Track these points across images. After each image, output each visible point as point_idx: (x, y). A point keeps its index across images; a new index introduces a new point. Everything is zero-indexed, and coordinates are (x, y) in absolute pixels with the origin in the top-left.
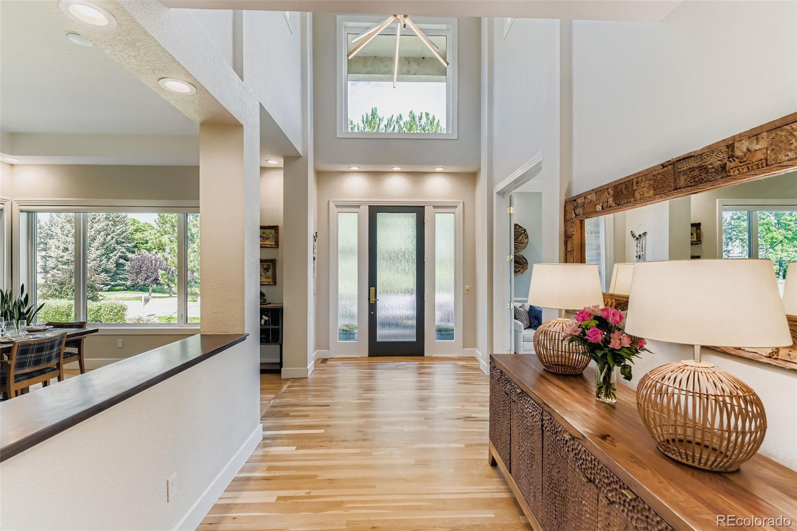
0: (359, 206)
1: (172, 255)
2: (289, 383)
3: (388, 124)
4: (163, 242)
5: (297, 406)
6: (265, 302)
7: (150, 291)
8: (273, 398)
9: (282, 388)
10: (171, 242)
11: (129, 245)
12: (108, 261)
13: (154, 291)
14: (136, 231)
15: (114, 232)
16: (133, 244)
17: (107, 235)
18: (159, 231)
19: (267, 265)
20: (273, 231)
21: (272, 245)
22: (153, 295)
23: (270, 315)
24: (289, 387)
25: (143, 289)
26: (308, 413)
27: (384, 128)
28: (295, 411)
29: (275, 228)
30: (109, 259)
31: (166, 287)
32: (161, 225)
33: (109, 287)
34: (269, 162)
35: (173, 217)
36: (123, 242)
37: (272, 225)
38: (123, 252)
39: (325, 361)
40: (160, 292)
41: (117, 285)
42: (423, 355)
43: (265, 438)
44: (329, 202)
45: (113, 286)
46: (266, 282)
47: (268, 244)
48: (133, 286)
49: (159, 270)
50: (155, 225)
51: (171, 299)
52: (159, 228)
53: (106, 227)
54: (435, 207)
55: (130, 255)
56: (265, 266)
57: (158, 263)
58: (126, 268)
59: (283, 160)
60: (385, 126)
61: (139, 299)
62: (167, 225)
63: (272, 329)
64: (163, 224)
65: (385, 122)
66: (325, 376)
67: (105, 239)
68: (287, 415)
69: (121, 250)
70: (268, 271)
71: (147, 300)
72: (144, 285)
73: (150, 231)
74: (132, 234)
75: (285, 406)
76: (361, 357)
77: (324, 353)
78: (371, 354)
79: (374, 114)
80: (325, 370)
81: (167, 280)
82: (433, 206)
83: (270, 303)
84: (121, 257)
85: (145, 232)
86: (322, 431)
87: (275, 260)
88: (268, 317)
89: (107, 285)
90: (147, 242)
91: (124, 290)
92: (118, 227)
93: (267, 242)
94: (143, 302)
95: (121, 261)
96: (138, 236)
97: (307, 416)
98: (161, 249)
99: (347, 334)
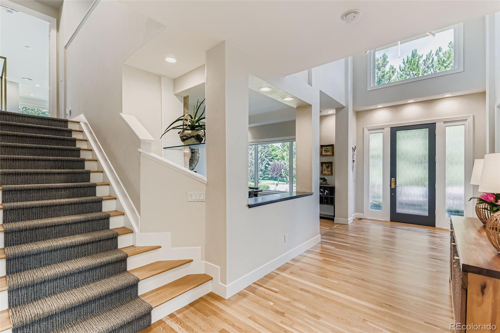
0: (383, 129)
1: (287, 162)
2: (337, 225)
3: (427, 59)
4: (284, 156)
5: (339, 234)
6: (327, 183)
7: (278, 181)
8: (328, 229)
9: (334, 226)
10: (287, 155)
11: (270, 158)
12: (262, 166)
13: (280, 181)
14: (273, 150)
15: (264, 152)
16: (271, 157)
17: (262, 153)
18: (282, 150)
19: (328, 165)
20: (331, 147)
21: (331, 154)
22: (280, 182)
23: (329, 190)
24: (337, 227)
25: (275, 179)
26: (344, 238)
27: (423, 62)
28: (337, 236)
29: (332, 146)
30: (262, 165)
31: (285, 179)
32: (283, 147)
33: (262, 178)
34: (329, 112)
35: (288, 144)
36: (268, 156)
37: (330, 144)
38: (267, 161)
39: (360, 219)
40: (282, 181)
41: (265, 177)
42: (434, 226)
43: (322, 241)
44: (363, 128)
45: (264, 177)
46: (328, 173)
47: (329, 154)
48: (271, 178)
49: (282, 169)
50: (280, 147)
51: (287, 185)
52: (282, 149)
53: (261, 150)
54: (444, 122)
55: (270, 163)
56: (327, 166)
57: (282, 166)
58: (269, 169)
59: (335, 110)
60: (424, 61)
61: (274, 184)
62: (285, 147)
63: (330, 197)
64: (284, 146)
65: (424, 58)
66: (359, 226)
67: (261, 155)
68: (334, 236)
69: (267, 160)
70: (328, 168)
71: (277, 185)
72: (276, 178)
73: (278, 150)
74: (271, 152)
75: (334, 233)
76: (385, 221)
77: (360, 215)
78: (392, 220)
79: (413, 55)
80: (359, 223)
81: (285, 174)
82: (443, 122)
83: (329, 184)
84: (267, 164)
85: (276, 151)
86: (350, 245)
87: (332, 162)
88: (328, 191)
89: (262, 177)
90: (277, 156)
91: (268, 180)
92: (266, 149)
93: (328, 153)
94: (275, 186)
95: (267, 165)
96: (273, 153)
97: (344, 239)
98: (283, 159)
99: (377, 206)
